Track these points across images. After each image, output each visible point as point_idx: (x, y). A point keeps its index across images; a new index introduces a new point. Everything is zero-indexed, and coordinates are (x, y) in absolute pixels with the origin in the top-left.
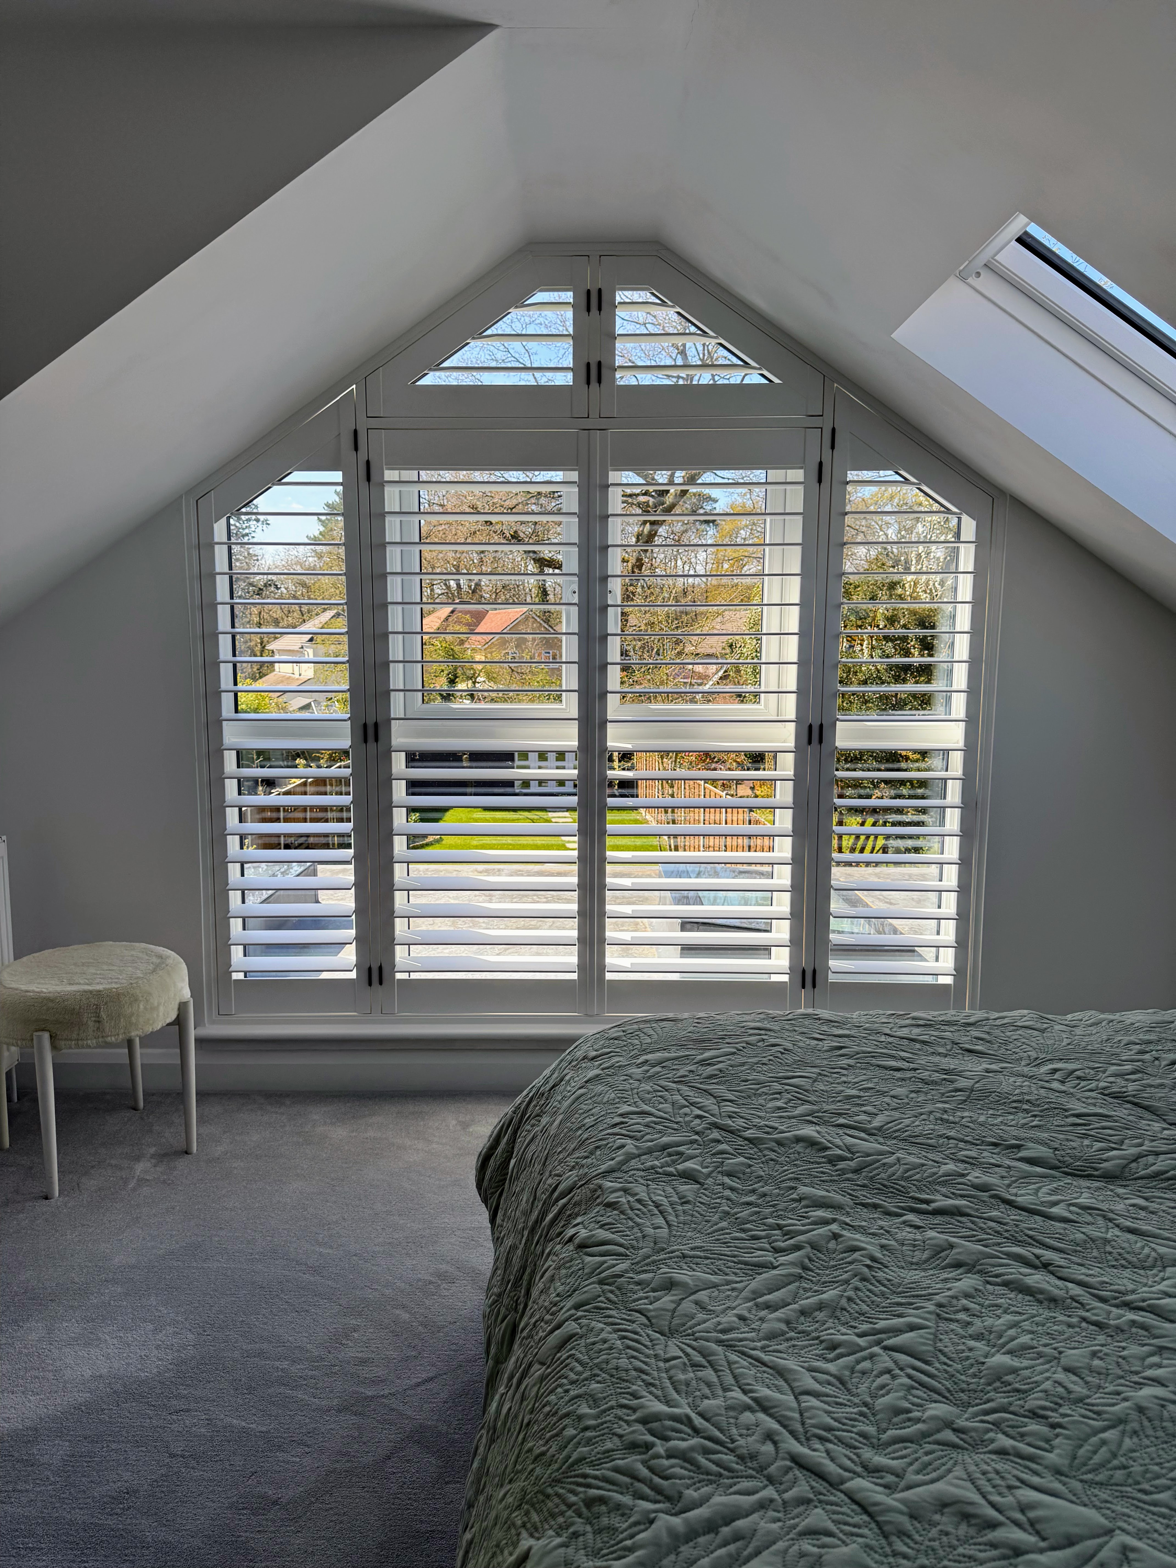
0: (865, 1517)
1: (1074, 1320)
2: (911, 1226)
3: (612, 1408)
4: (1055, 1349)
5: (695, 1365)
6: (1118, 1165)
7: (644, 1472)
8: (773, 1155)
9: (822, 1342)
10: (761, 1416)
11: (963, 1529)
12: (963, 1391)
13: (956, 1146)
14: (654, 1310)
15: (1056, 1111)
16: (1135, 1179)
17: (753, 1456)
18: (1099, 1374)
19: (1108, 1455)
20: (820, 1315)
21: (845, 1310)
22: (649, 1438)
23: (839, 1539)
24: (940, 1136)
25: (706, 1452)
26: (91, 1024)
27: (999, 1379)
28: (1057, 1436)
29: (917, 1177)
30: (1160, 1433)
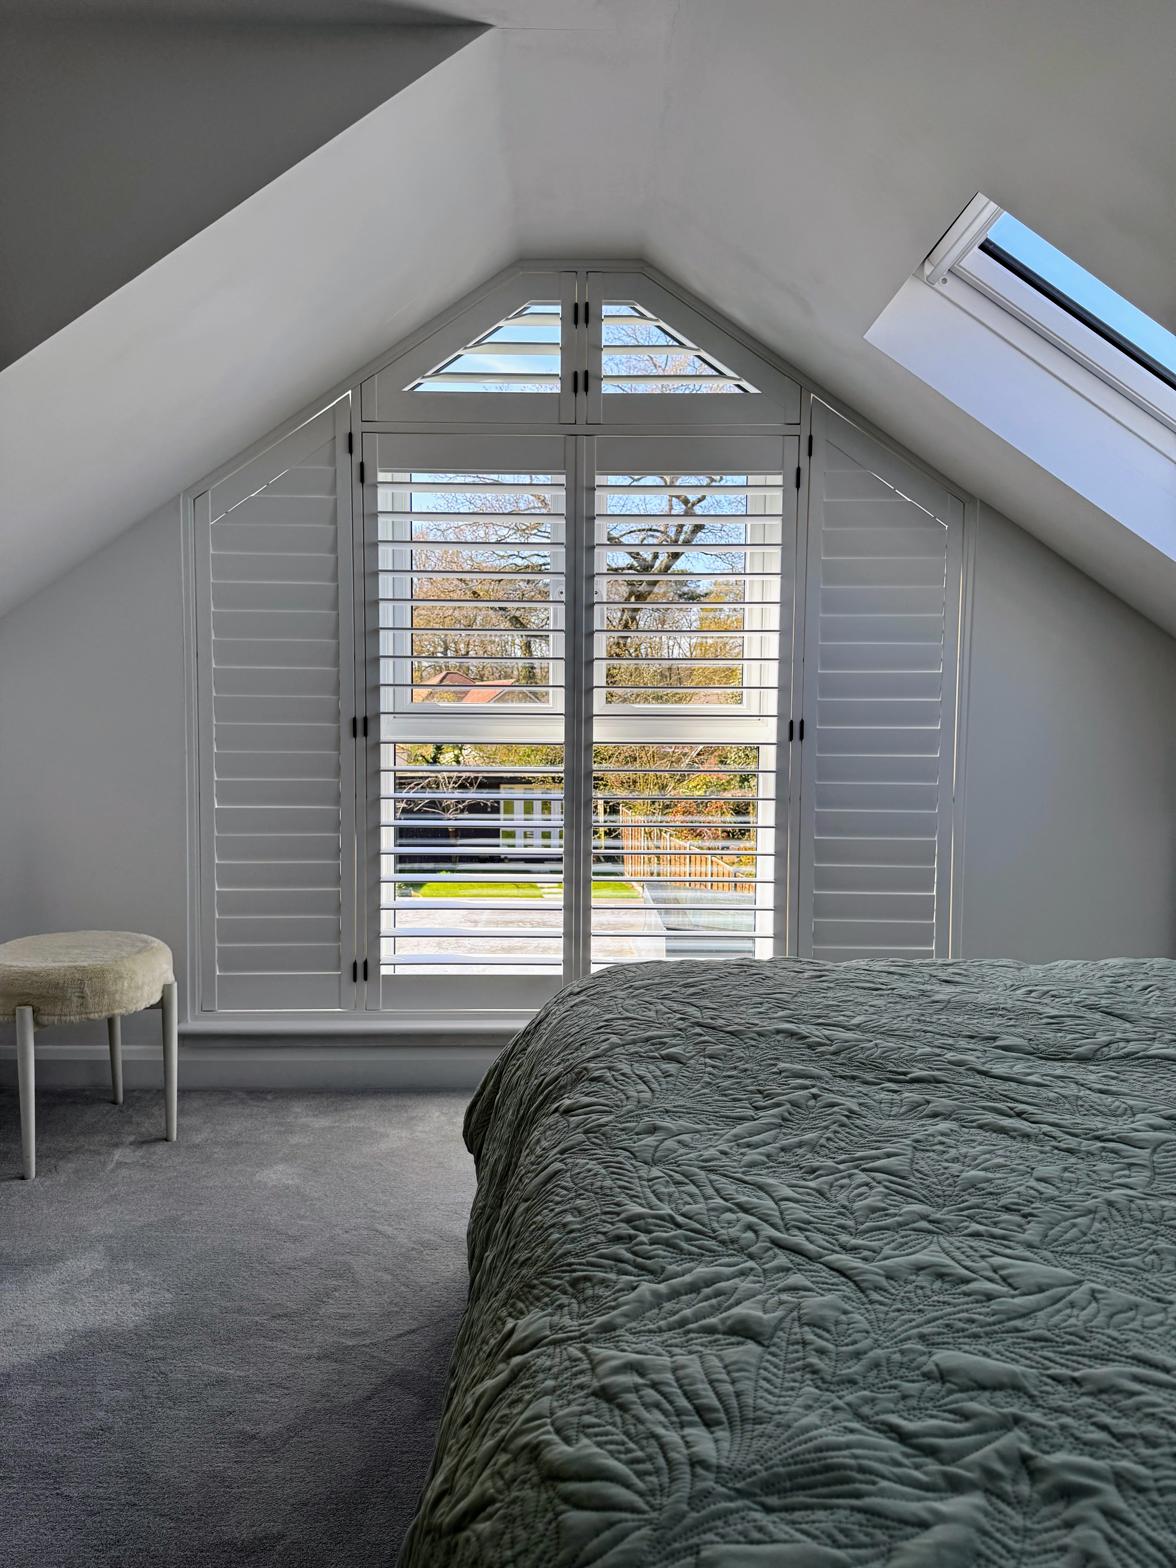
0: (842, 1279)
1: (1048, 1148)
2: (889, 1091)
3: (597, 1215)
4: (1028, 1167)
5: (678, 1183)
6: (1090, 1049)
7: (629, 1256)
8: (753, 1043)
9: (801, 1168)
10: (741, 1215)
11: (937, 1285)
12: (938, 1196)
13: (933, 1037)
14: (638, 1146)
15: (1031, 1015)
16: (1107, 1060)
17: (733, 1241)
18: (1070, 1182)
19: (1079, 1234)
20: (800, 1151)
21: (824, 1146)
22: (632, 1232)
23: (818, 1293)
24: (918, 1030)
25: (688, 1239)
26: (75, 999)
27: (973, 1186)
28: (1029, 1222)
29: (895, 1056)
30: (1128, 1219)
